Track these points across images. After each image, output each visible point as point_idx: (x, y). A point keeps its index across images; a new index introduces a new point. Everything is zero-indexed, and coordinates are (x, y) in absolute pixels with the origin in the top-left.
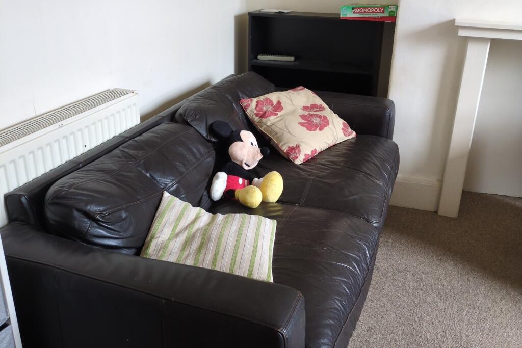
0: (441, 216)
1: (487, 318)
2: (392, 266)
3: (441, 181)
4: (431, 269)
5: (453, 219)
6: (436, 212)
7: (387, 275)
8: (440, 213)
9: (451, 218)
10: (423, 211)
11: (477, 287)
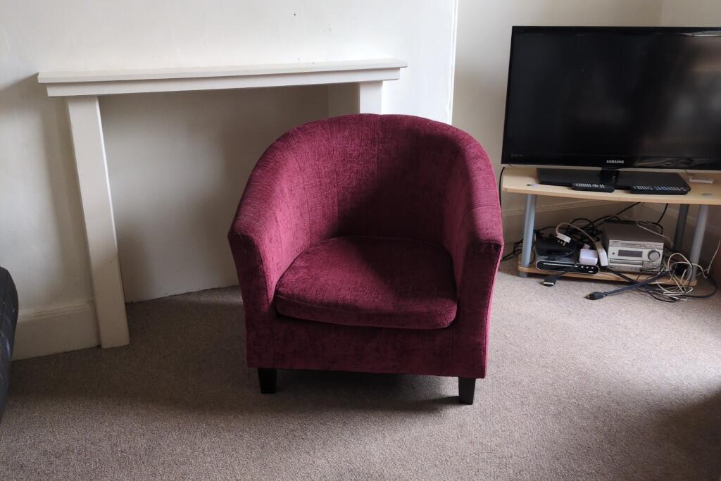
0: (107, 350)
1: (188, 471)
2: (45, 453)
3: (93, 302)
4: (104, 433)
5: (125, 348)
6: (99, 346)
7: (38, 470)
8: (104, 346)
9: (121, 347)
10: (80, 351)
11: (169, 433)
